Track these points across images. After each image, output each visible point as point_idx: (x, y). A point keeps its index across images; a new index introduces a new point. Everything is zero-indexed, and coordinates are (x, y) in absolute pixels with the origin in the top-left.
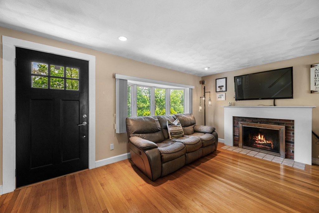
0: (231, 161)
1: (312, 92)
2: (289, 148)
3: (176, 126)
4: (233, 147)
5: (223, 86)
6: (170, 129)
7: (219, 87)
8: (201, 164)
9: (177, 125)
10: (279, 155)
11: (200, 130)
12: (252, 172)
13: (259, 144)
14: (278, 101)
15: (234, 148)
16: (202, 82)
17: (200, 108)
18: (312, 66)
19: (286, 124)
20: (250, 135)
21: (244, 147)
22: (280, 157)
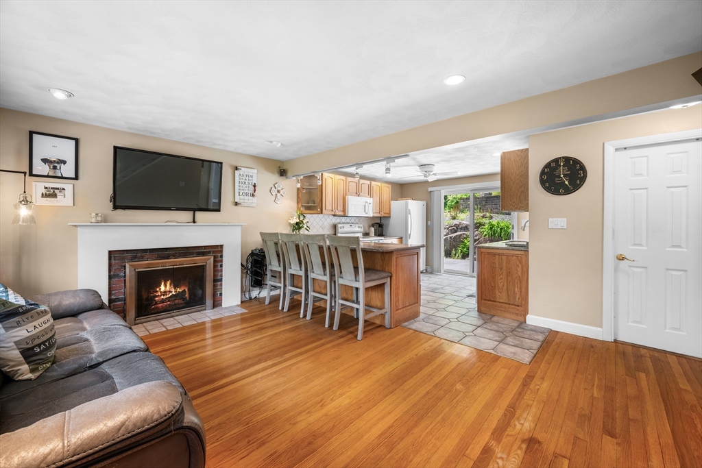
1: (236, 204)
2: (217, 291)
3: (46, 312)
5: (64, 162)
6: (16, 336)
7: (45, 161)
10: (205, 308)
14: (200, 216)
18: (236, 168)
19: (214, 252)
20: (144, 290)
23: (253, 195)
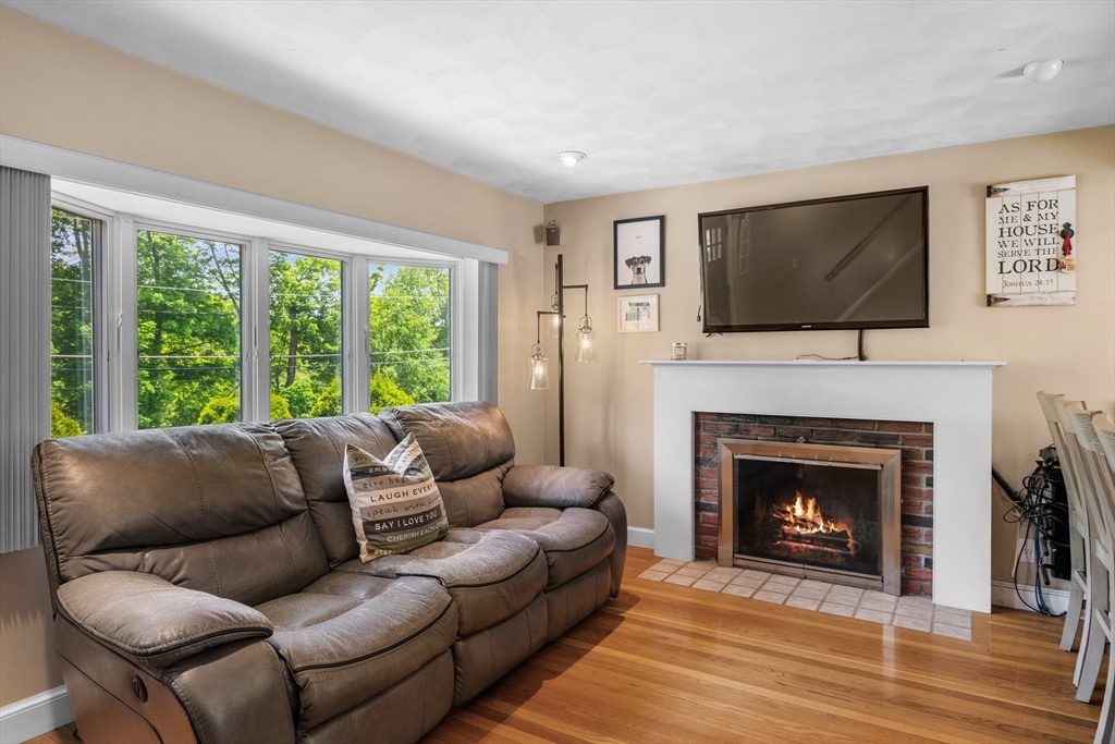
0: (686, 642)
1: (991, 301)
2: (916, 549)
3: (403, 482)
4: (693, 565)
5: (647, 259)
6: (363, 500)
7: (630, 262)
8: (540, 686)
9: (407, 472)
10: (878, 584)
11: (539, 490)
12: (782, 687)
13: (798, 538)
15: (702, 566)
16: (548, 230)
17: (539, 370)
18: (990, 191)
19: (906, 440)
20: (758, 499)
21: (740, 562)
22: (881, 590)
23: (1059, 266)
